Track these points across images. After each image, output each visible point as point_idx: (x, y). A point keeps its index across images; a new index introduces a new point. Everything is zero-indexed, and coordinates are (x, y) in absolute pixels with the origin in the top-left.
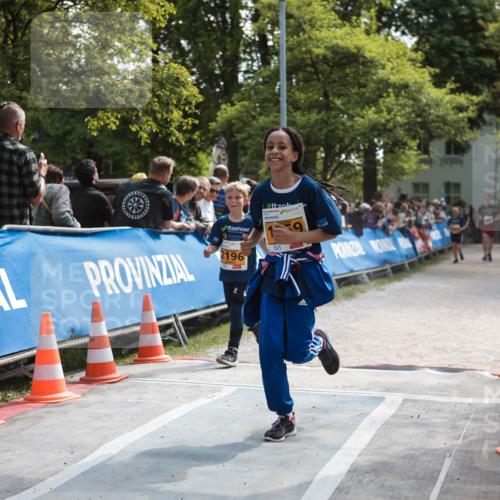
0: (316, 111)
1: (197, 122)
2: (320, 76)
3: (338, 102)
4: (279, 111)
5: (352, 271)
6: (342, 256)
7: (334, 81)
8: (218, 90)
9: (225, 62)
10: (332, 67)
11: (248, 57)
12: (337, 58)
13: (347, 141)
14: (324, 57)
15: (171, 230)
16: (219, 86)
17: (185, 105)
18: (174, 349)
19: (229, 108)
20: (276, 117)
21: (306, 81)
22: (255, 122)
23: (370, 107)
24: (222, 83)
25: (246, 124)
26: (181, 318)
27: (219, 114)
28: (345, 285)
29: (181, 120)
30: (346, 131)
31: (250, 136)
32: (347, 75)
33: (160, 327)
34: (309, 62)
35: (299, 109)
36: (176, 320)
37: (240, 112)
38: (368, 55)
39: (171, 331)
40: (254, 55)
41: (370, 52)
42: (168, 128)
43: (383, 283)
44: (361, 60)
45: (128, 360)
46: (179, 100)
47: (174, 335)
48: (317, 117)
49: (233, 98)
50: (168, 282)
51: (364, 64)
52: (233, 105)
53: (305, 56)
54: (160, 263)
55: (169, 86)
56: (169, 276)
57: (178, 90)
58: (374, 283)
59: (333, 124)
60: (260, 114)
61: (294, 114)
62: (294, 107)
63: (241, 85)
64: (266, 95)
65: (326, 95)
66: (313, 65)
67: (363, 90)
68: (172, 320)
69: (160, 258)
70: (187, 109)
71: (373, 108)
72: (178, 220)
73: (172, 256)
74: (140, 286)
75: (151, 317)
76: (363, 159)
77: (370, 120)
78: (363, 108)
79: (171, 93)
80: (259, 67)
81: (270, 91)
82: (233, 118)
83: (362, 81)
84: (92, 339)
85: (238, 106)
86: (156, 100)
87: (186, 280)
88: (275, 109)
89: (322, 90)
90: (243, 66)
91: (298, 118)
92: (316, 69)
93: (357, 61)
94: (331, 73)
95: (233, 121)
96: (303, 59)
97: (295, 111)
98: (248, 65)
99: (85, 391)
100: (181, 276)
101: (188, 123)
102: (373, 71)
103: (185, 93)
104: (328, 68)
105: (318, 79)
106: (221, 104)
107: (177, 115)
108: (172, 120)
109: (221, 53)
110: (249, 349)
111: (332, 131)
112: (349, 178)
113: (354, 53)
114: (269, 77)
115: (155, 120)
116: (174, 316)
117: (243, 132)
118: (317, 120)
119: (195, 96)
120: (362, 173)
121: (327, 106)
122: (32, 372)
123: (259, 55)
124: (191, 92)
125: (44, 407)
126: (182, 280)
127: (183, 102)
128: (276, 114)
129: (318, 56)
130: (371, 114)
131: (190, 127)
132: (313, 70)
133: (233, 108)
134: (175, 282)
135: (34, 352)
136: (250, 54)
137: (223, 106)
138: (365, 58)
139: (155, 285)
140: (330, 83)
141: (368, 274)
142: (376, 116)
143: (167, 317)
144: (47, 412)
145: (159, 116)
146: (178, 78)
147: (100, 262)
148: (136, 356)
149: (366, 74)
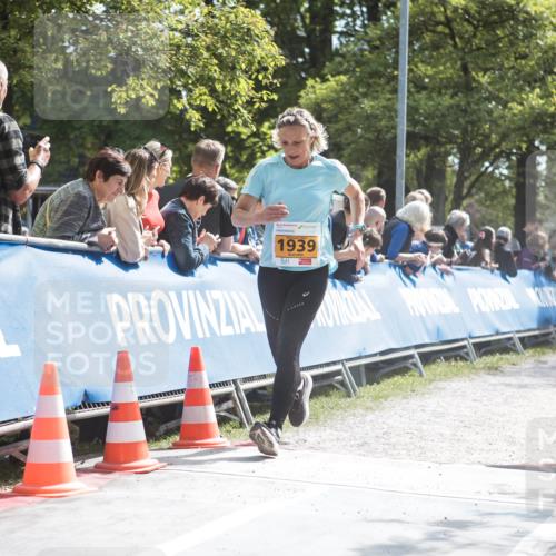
0: (450, 92)
1: (275, 97)
2: (457, 40)
3: (484, 79)
4: (395, 91)
5: (498, 333)
6: (485, 309)
7: (479, 49)
8: (301, 60)
9: (312, 18)
10: (476, 28)
11: (348, 12)
12: (484, 13)
13: (494, 138)
14: (466, 10)
15: (233, 255)
16: (302, 54)
17: (258, 72)
18: (233, 431)
19: (318, 86)
20: (389, 99)
21: (436, 47)
22: (357, 106)
23: (533, 89)
24: (307, 50)
25: (342, 109)
26: (244, 386)
27: (302, 93)
28: (486, 353)
29: (252, 93)
30: (494, 122)
31: (349, 128)
32: (499, 39)
33: (214, 397)
34: (442, 18)
35: (424, 88)
36: (237, 389)
37: (335, 91)
38: (532, 9)
39: (229, 404)
40: (357, 8)
41: (535, 4)
42: (230, 105)
43: (543, 353)
44: (522, 16)
45: (164, 444)
46: (250, 63)
47: (233, 411)
48: (452, 102)
49: (326, 71)
50: (227, 331)
51: (524, 22)
52: (324, 80)
53: (436, 9)
54: (216, 304)
55: (234, 43)
56: (229, 322)
57: (248, 48)
58: (530, 352)
59: (474, 112)
60: (365, 95)
61: (417, 96)
62: (416, 86)
63: (337, 52)
64: (374, 66)
65: (465, 69)
66: (448, 22)
67: (523, 62)
68: (230, 389)
69: (216, 294)
70: (260, 77)
71: (538, 90)
72: (245, 241)
73: (234, 294)
74: (187, 335)
75: (201, 382)
76: (515, 170)
77: (532, 108)
78: (521, 90)
79: (238, 53)
80: (364, 26)
81: (382, 61)
82: (324, 100)
83: (522, 49)
84: (115, 407)
85: (333, 82)
86: (215, 61)
87: (253, 330)
88: (388, 88)
89: (459, 63)
90: (340, 25)
91: (422, 102)
92: (451, 29)
93: (514, 18)
94: (475, 36)
95: (324, 105)
96: (433, 14)
97: (418, 92)
98: (347, 24)
99: (102, 482)
100: (246, 323)
101: (262, 98)
102: (539, 34)
103: (259, 53)
104: (470, 28)
105: (455, 45)
106: (306, 79)
107: (244, 86)
108: (237, 93)
109: (306, 5)
110: (345, 435)
111: (473, 123)
112: (493, 198)
113: (511, 6)
114: (380, 39)
115: (213, 92)
116: (234, 382)
117: (337, 122)
118: (451, 107)
119: (273, 57)
120: (514, 191)
121: (466, 86)
122: (25, 452)
123: (364, 9)
124: (268, 51)
125: (43, 502)
126: (248, 329)
127: (256, 66)
128: (389, 96)
129: (455, 9)
130: (534, 99)
131: (264, 105)
132: (447, 31)
133: (325, 85)
134: (238, 332)
135: (30, 422)
136: (351, 6)
137: (310, 82)
138: (528, 13)
139: (208, 335)
140: (472, 51)
141: (522, 339)
142: (541, 102)
143: (225, 384)
144: (48, 509)
145: (218, 87)
146: (249, 29)
147: (130, 295)
148: (177, 438)
149: (529, 37)
